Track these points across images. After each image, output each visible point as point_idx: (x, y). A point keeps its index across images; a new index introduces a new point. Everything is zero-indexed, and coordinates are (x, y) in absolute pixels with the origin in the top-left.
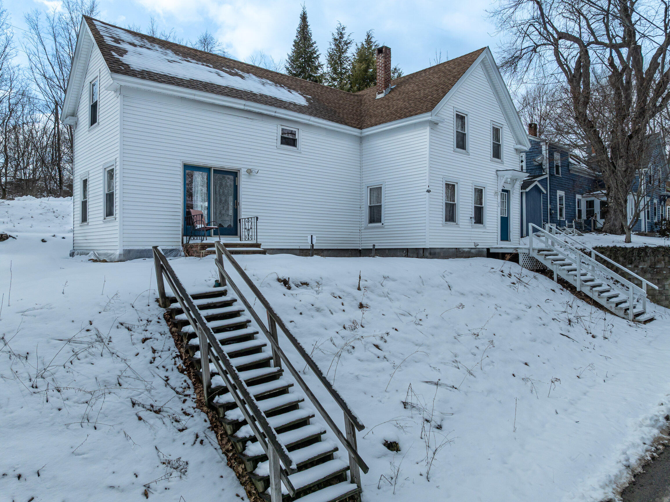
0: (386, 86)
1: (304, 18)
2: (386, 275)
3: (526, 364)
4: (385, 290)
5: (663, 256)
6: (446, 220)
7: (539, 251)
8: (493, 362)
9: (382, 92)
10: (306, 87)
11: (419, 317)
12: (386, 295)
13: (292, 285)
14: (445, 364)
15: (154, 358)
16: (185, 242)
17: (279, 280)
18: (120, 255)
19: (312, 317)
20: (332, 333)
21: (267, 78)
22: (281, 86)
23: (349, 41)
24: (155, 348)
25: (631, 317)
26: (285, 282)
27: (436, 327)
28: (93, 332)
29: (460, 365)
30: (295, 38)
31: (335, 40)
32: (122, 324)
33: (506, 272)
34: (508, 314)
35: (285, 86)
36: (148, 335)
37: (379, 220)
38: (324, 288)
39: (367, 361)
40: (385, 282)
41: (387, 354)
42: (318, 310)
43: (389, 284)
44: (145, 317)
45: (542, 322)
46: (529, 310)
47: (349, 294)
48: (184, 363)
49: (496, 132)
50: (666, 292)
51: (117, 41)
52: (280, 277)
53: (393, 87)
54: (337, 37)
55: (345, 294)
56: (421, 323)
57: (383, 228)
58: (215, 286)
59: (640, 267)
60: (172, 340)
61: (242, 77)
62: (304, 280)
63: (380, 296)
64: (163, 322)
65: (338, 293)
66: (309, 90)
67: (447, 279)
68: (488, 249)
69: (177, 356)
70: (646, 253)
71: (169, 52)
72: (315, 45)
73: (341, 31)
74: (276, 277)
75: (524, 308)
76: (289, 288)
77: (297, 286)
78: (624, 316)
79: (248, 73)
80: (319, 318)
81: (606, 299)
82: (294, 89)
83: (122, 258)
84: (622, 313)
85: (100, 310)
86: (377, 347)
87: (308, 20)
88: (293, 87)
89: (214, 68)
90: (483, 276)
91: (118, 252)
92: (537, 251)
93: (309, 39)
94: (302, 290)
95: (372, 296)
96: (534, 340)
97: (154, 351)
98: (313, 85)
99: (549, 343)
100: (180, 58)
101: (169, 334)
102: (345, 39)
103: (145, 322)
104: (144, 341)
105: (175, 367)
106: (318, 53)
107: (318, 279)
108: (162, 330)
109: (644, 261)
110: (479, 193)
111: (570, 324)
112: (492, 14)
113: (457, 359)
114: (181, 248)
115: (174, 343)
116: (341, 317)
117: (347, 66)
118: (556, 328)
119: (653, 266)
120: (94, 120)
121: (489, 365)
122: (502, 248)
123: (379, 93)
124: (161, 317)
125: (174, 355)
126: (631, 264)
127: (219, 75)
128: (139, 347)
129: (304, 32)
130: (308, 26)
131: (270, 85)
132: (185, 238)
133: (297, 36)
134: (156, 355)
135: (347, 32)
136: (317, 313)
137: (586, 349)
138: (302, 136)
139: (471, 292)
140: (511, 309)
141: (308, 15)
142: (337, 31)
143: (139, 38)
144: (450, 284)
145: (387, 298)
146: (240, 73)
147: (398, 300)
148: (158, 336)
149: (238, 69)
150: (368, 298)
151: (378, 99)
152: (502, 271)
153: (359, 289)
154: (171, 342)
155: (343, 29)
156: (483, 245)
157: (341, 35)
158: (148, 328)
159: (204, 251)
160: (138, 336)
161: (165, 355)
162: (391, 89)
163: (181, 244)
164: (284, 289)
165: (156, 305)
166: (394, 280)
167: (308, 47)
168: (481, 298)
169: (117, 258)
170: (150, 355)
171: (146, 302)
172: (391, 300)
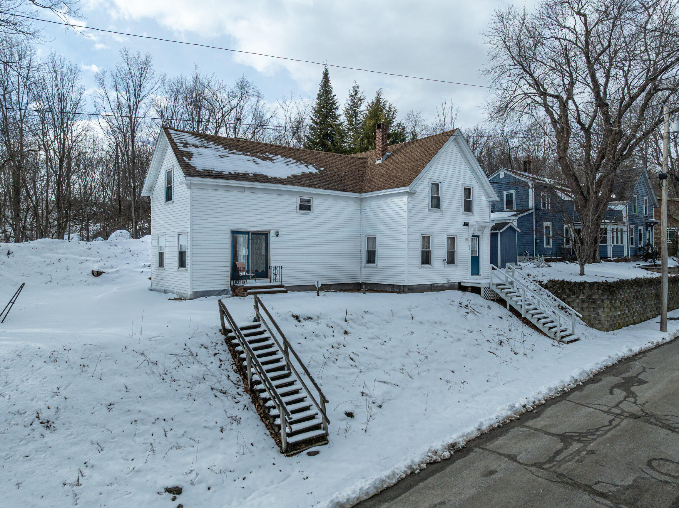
0: (383, 154)
1: (326, 74)
2: (366, 310)
3: (453, 372)
4: (364, 321)
5: (597, 289)
6: (423, 263)
7: (497, 285)
8: (429, 370)
9: (380, 159)
10: (320, 158)
11: (384, 339)
12: (365, 325)
13: (302, 320)
14: (394, 370)
15: (221, 365)
16: (232, 284)
17: (293, 316)
18: (191, 295)
19: (313, 340)
20: (324, 351)
21: (290, 157)
22: (301, 163)
23: (362, 98)
24: (221, 359)
25: (558, 338)
26: (297, 317)
27: (395, 347)
28: (188, 350)
29: (404, 371)
30: (318, 92)
31: (351, 96)
32: (202, 345)
33: (464, 304)
34: (452, 337)
35: (304, 161)
36: (217, 351)
37: (374, 262)
38: (322, 321)
39: (344, 368)
40: (365, 316)
41: (357, 364)
42: (317, 336)
43: (367, 317)
44: (214, 341)
45: (477, 343)
46: (470, 334)
47: (338, 325)
48: (237, 368)
49: (468, 191)
50: (599, 317)
51: (186, 145)
52: (294, 314)
53: (389, 154)
54: (353, 94)
55: (335, 325)
56: (385, 344)
57: (376, 268)
58: (254, 322)
59: (580, 297)
60: (230, 354)
61: (272, 160)
62: (309, 316)
63: (360, 325)
64: (225, 344)
65: (331, 324)
66: (322, 161)
67: (413, 312)
68: (459, 283)
69: (233, 364)
70: (584, 287)
71: (220, 147)
72: (335, 98)
73: (356, 89)
74: (291, 314)
75: (466, 332)
76: (299, 321)
77: (305, 319)
78: (553, 337)
79: (276, 155)
80: (317, 341)
81: (542, 324)
82: (310, 163)
83: (192, 297)
84: (552, 335)
85: (190, 337)
86: (352, 359)
87: (329, 76)
88: (310, 161)
89: (252, 156)
90: (443, 308)
91: (189, 293)
92: (495, 286)
93: (330, 92)
94: (308, 323)
95: (354, 326)
96: (465, 356)
97: (221, 361)
98: (326, 155)
99: (476, 358)
100: (227, 151)
101: (228, 351)
102: (359, 96)
103: (215, 344)
104: (215, 355)
105: (232, 370)
106: (338, 104)
107: (319, 315)
108: (224, 349)
109: (583, 293)
110: (452, 240)
111: (500, 344)
112: (485, 73)
113: (403, 368)
114: (230, 289)
115: (231, 356)
116: (331, 340)
117: (361, 117)
118: (486, 347)
119: (589, 297)
120: (169, 197)
121: (426, 372)
122: (469, 283)
123: (378, 160)
124: (223, 341)
125: (232, 363)
126: (574, 295)
127: (255, 162)
128: (212, 359)
129: (326, 87)
130: (329, 81)
131: (292, 163)
132: (232, 281)
133: (320, 91)
134: (222, 363)
135: (360, 90)
136: (317, 338)
137: (505, 363)
138: (315, 203)
139: (428, 321)
140: (455, 333)
141: (329, 72)
142: (352, 88)
143: (199, 138)
144: (413, 315)
145: (365, 327)
146: (270, 156)
147: (372, 328)
148: (222, 352)
149: (269, 153)
150: (351, 327)
151: (377, 164)
152: (460, 304)
153: (346, 321)
154: (230, 356)
155: (358, 87)
156: (454, 280)
157: (356, 92)
158: (217, 347)
159: (245, 293)
160: (212, 352)
161: (227, 363)
162: (388, 156)
163: (229, 286)
164: (296, 322)
165: (219, 334)
166: (372, 314)
167: (329, 100)
168: (435, 325)
169: (189, 297)
170: (219, 363)
171: (214, 331)
172: (367, 328)
